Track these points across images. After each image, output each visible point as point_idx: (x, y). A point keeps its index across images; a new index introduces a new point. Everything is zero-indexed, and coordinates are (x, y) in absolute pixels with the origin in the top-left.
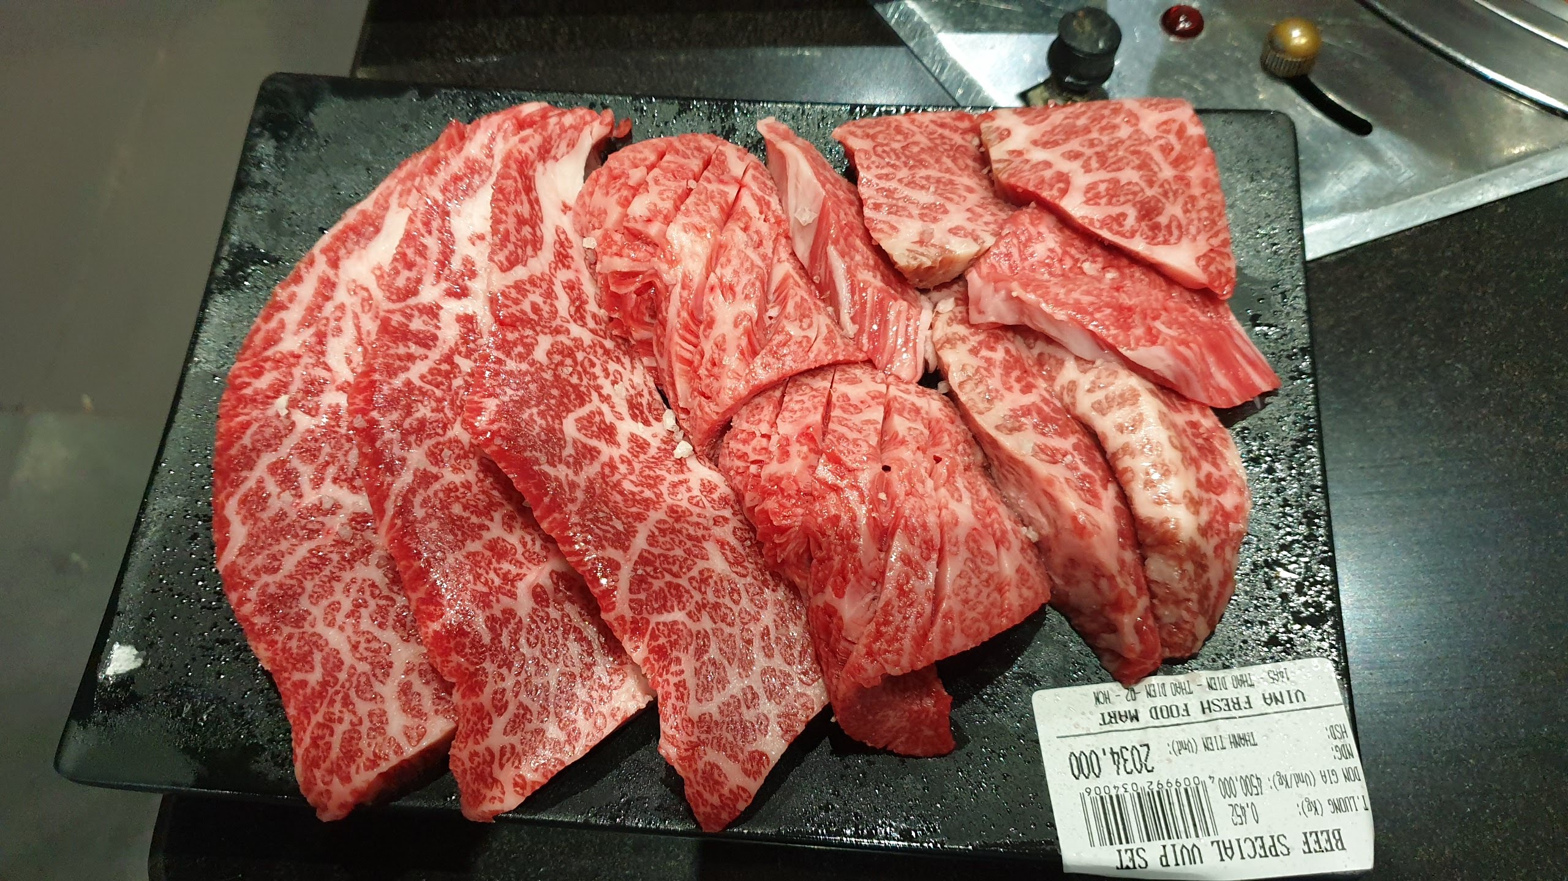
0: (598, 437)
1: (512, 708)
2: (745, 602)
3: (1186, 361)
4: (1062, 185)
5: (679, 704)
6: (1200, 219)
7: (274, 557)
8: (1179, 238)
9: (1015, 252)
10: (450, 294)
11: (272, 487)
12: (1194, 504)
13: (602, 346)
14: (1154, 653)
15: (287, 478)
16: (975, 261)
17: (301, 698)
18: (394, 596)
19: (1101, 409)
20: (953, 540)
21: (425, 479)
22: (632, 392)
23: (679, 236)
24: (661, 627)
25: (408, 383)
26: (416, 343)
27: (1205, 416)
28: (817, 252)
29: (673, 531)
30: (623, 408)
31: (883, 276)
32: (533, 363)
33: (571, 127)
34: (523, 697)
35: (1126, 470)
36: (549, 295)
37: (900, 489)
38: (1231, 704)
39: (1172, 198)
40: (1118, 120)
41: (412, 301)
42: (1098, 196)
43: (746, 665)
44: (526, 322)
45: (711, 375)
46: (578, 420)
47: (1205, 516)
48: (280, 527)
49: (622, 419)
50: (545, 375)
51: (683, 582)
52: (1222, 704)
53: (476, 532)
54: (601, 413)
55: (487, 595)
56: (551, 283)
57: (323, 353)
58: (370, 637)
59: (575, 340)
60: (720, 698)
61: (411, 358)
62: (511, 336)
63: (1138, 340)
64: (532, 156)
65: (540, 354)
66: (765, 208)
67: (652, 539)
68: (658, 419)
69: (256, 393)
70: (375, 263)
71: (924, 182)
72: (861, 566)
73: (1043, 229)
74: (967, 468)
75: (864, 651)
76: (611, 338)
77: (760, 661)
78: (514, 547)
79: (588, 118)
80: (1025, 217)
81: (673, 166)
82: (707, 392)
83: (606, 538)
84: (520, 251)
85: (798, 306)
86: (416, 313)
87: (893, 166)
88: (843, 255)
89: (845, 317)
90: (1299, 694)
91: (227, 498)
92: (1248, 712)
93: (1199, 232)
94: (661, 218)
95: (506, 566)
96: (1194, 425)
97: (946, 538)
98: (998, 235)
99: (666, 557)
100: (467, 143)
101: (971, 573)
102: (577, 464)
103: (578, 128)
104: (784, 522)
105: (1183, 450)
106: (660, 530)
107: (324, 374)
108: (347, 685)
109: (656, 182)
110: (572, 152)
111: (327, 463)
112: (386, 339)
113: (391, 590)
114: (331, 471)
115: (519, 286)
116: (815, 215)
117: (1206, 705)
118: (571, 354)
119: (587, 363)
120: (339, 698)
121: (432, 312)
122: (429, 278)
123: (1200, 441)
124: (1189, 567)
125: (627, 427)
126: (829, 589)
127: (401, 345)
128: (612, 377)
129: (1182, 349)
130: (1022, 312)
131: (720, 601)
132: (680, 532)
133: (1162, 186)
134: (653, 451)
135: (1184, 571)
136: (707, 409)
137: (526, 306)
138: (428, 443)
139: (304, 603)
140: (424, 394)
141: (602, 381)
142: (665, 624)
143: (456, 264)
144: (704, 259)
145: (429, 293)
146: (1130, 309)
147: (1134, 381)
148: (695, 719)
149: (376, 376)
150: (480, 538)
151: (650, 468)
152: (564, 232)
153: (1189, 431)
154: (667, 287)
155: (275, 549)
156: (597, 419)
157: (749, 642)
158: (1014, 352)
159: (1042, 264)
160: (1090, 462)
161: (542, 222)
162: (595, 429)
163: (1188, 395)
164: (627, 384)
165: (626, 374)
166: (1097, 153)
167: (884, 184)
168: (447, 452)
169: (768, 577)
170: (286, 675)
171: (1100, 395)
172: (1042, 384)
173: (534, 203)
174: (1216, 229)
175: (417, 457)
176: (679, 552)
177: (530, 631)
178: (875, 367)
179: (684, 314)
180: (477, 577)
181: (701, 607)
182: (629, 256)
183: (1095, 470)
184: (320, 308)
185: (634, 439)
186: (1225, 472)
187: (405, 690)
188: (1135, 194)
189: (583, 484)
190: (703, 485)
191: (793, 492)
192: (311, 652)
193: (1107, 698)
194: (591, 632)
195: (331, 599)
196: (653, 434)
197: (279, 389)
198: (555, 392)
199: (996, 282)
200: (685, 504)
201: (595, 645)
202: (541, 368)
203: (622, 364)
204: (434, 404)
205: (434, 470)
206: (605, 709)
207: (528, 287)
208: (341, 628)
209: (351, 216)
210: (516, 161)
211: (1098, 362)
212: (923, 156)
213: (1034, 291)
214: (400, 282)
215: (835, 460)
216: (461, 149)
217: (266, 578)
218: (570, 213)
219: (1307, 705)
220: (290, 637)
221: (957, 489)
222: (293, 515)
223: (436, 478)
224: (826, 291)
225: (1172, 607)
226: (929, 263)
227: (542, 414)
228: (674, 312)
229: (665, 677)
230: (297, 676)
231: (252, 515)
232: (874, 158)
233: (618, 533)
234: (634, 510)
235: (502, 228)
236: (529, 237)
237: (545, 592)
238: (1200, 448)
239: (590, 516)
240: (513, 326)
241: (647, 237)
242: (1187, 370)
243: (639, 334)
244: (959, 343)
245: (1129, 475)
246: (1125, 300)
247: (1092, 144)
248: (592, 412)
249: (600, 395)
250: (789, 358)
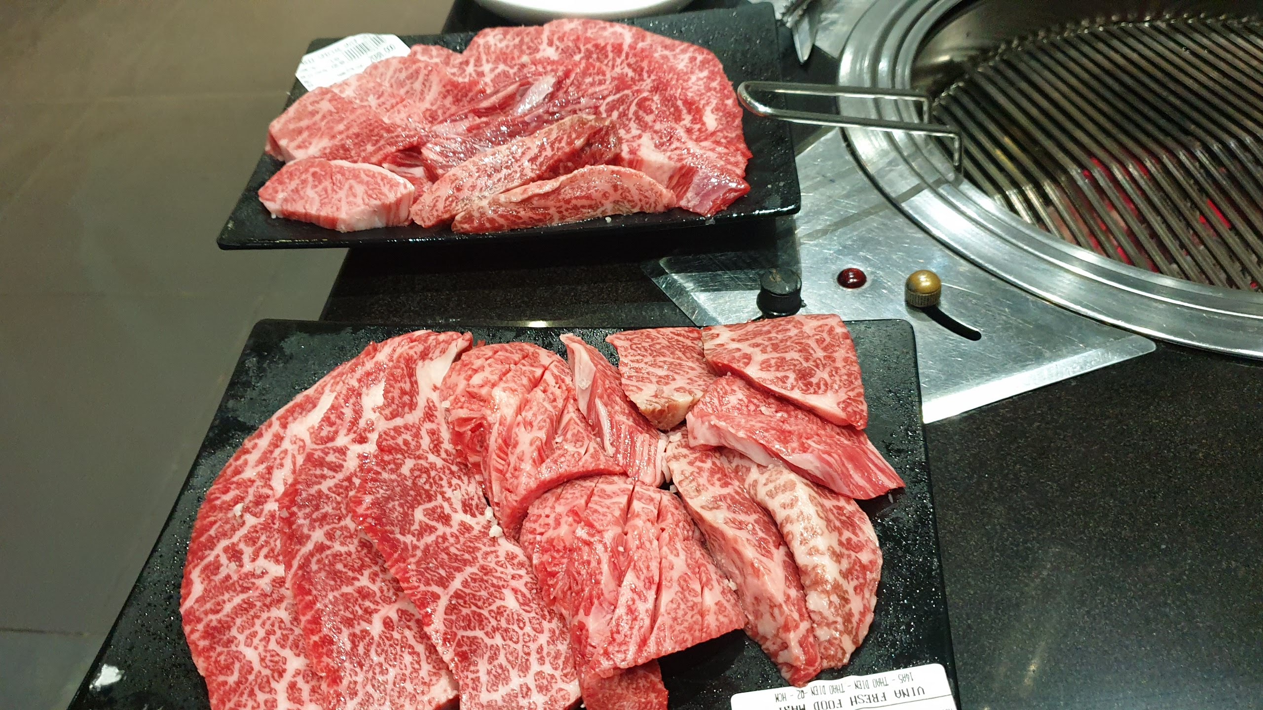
0: (437, 521)
1: (361, 694)
2: (528, 629)
3: (829, 464)
4: (746, 360)
5: (474, 693)
6: (841, 381)
7: (218, 604)
8: (825, 391)
9: (716, 401)
10: (354, 441)
11: (224, 560)
12: (837, 557)
13: (450, 469)
14: (815, 662)
15: (235, 554)
16: (691, 407)
17: (221, 692)
18: (294, 628)
19: (771, 495)
20: (668, 579)
21: (321, 548)
22: (466, 497)
23: (499, 395)
24: (465, 639)
25: (320, 492)
26: (329, 469)
27: (849, 503)
28: (591, 406)
29: (482, 580)
30: (458, 506)
31: (634, 420)
32: (400, 475)
33: (443, 341)
34: (369, 688)
35: (788, 533)
36: (417, 436)
37: (633, 543)
38: (872, 699)
39: (821, 368)
40: (789, 326)
41: (330, 445)
42: (770, 366)
43: (525, 668)
44: (398, 450)
45: (513, 476)
46: (424, 510)
47: (845, 564)
48: (227, 585)
49: (456, 512)
50: (406, 483)
51: (485, 612)
52: (865, 699)
53: (350, 581)
54: (442, 507)
55: (352, 620)
56: (419, 429)
57: (269, 479)
58: (274, 653)
59: (431, 464)
60: (503, 690)
61: (324, 477)
62: (386, 458)
63: (793, 451)
64: (415, 357)
65: (405, 470)
66: (560, 381)
67: (465, 584)
68: (482, 514)
69: (224, 502)
70: (310, 425)
71: (662, 364)
72: (602, 594)
73: (735, 388)
74: (686, 539)
75: (602, 652)
76: (457, 465)
77: (535, 667)
78: (374, 592)
79: (455, 337)
80: (723, 381)
81: (502, 357)
82: (510, 487)
83: (432, 580)
84: (400, 409)
85: (573, 435)
86: (331, 452)
87: (643, 356)
88: (606, 405)
89: (607, 444)
90: (920, 690)
91: (194, 568)
92: (885, 703)
93: (840, 387)
94: (490, 385)
95: (367, 603)
96: (840, 508)
97: (663, 577)
98: (705, 391)
99: (474, 596)
100: (378, 354)
101: (680, 601)
102: (420, 535)
103: (448, 342)
104: (554, 569)
105: (828, 521)
106: (472, 579)
107: (270, 492)
108: (254, 683)
109: (490, 365)
110: (443, 356)
111: (263, 546)
112: (309, 465)
113: (292, 624)
114: (265, 551)
115: (397, 430)
116: (590, 383)
117: (853, 700)
118: (427, 472)
119: (437, 478)
120: (246, 692)
121: (342, 451)
122: (343, 432)
123: (844, 518)
124: (835, 598)
125: (459, 517)
126: (581, 611)
127: (318, 469)
128: (453, 488)
129: (826, 456)
130: (720, 436)
131: (510, 626)
132: (487, 581)
133: (815, 361)
134: (475, 532)
135: (831, 602)
136: (510, 499)
137: (400, 441)
138: (327, 528)
139: (234, 632)
140: (328, 497)
141: (446, 489)
142: (468, 638)
143: (362, 423)
144: (515, 407)
145: (342, 440)
146: (790, 432)
147: (793, 476)
148: (485, 704)
149: (300, 487)
150: (352, 584)
151: (471, 542)
152: (432, 402)
153: (835, 511)
154: (490, 425)
155: (220, 598)
156: (439, 510)
157: (528, 654)
158: (718, 464)
159: (734, 407)
160: (767, 530)
161: (418, 394)
162: (436, 516)
163: (836, 490)
164: (464, 492)
165: (464, 486)
166: (773, 344)
167: (636, 365)
168: (338, 533)
169: (546, 613)
170: (214, 678)
171: (771, 486)
172: (736, 483)
173: (414, 383)
174: (852, 386)
175: (318, 536)
176: (484, 594)
177: (379, 645)
178: (628, 476)
179: (500, 441)
180: (347, 608)
181: (495, 629)
182: (467, 408)
183: (770, 536)
184: (271, 452)
185: (462, 524)
186: (862, 538)
187: (293, 686)
188: (795, 365)
189: (422, 547)
190: (508, 554)
191: (561, 548)
192: (233, 663)
193: (784, 698)
194: (420, 648)
195: (253, 630)
196: (476, 523)
197: (237, 500)
198: (412, 493)
199: (702, 417)
200: (493, 565)
201: (423, 657)
202: (405, 478)
203: (462, 481)
204: (334, 505)
205: (328, 543)
206: (426, 698)
207: (402, 430)
208: (256, 648)
209: (299, 398)
210: (405, 359)
211: (770, 466)
212: (663, 350)
213: (725, 421)
214: (324, 433)
215: (590, 525)
216: (373, 357)
217: (212, 617)
218: (438, 391)
219: (926, 696)
220: (220, 654)
221: (676, 549)
222: (235, 577)
223: (329, 548)
224: (595, 429)
225: (825, 628)
226: (659, 407)
227: (401, 505)
228: (493, 441)
229: (465, 673)
230: (221, 678)
231: (209, 577)
232: (630, 351)
233: (442, 577)
234: (455, 564)
235: (390, 395)
236: (408, 402)
237: (392, 622)
238: (843, 522)
239: (423, 566)
240: (390, 452)
241: (480, 396)
242: (830, 470)
243: (473, 458)
244: (682, 458)
245: (791, 536)
246: (786, 427)
247: (770, 339)
248: (436, 506)
249: (443, 497)
250: (565, 464)
